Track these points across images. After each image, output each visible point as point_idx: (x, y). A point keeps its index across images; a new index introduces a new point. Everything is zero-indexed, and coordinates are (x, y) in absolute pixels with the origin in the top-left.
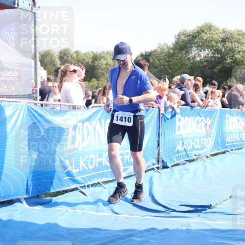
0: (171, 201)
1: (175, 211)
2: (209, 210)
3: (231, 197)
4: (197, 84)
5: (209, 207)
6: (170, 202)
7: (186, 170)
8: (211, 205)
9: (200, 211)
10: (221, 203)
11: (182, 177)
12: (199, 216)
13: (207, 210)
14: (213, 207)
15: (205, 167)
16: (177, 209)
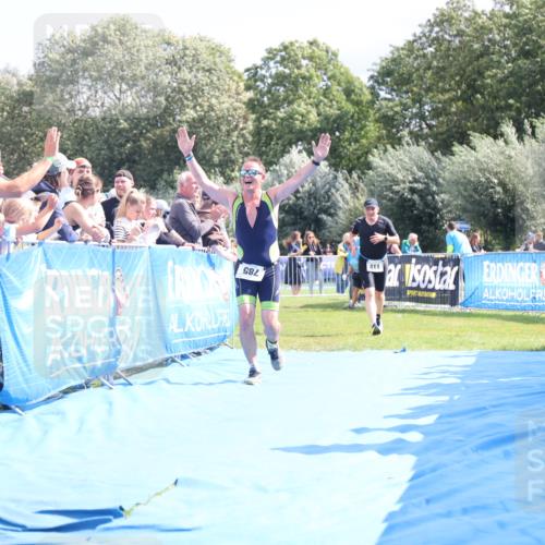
0: (13, 501)
1: (25, 529)
2: (116, 522)
3: (176, 483)
4: (88, 178)
5: (117, 513)
6: (12, 506)
7: (58, 414)
8: (121, 509)
9: (92, 525)
10: (149, 501)
11: (46, 432)
12: (88, 539)
13: (110, 520)
14: (129, 513)
15: (111, 404)
16: (29, 524)
